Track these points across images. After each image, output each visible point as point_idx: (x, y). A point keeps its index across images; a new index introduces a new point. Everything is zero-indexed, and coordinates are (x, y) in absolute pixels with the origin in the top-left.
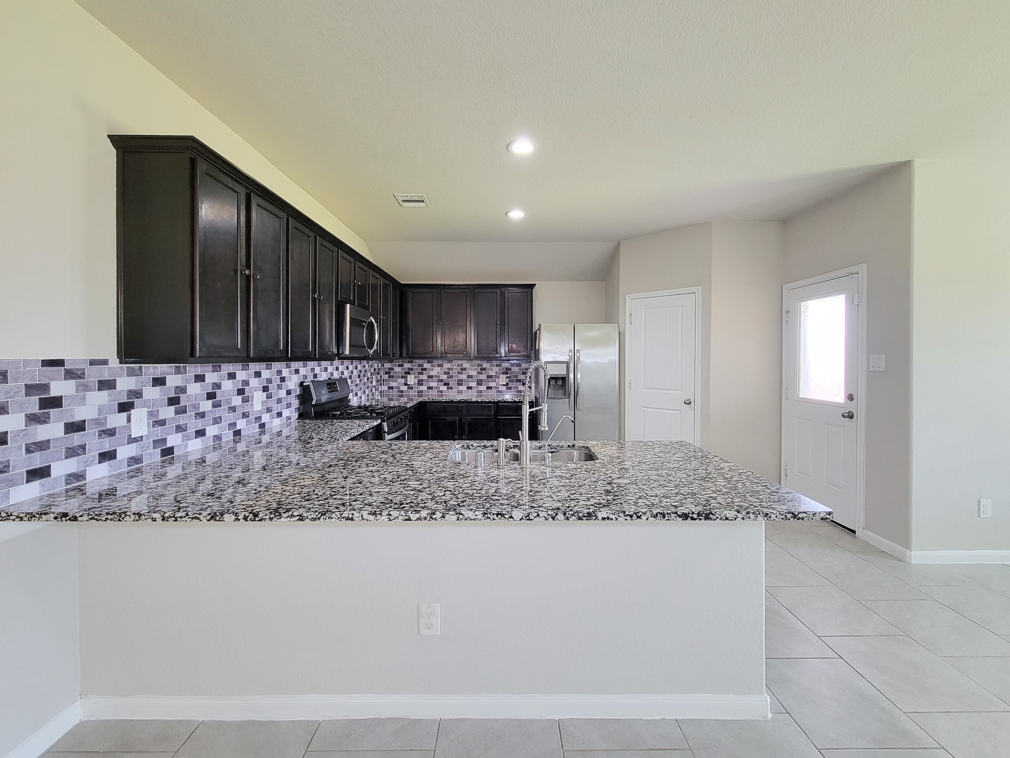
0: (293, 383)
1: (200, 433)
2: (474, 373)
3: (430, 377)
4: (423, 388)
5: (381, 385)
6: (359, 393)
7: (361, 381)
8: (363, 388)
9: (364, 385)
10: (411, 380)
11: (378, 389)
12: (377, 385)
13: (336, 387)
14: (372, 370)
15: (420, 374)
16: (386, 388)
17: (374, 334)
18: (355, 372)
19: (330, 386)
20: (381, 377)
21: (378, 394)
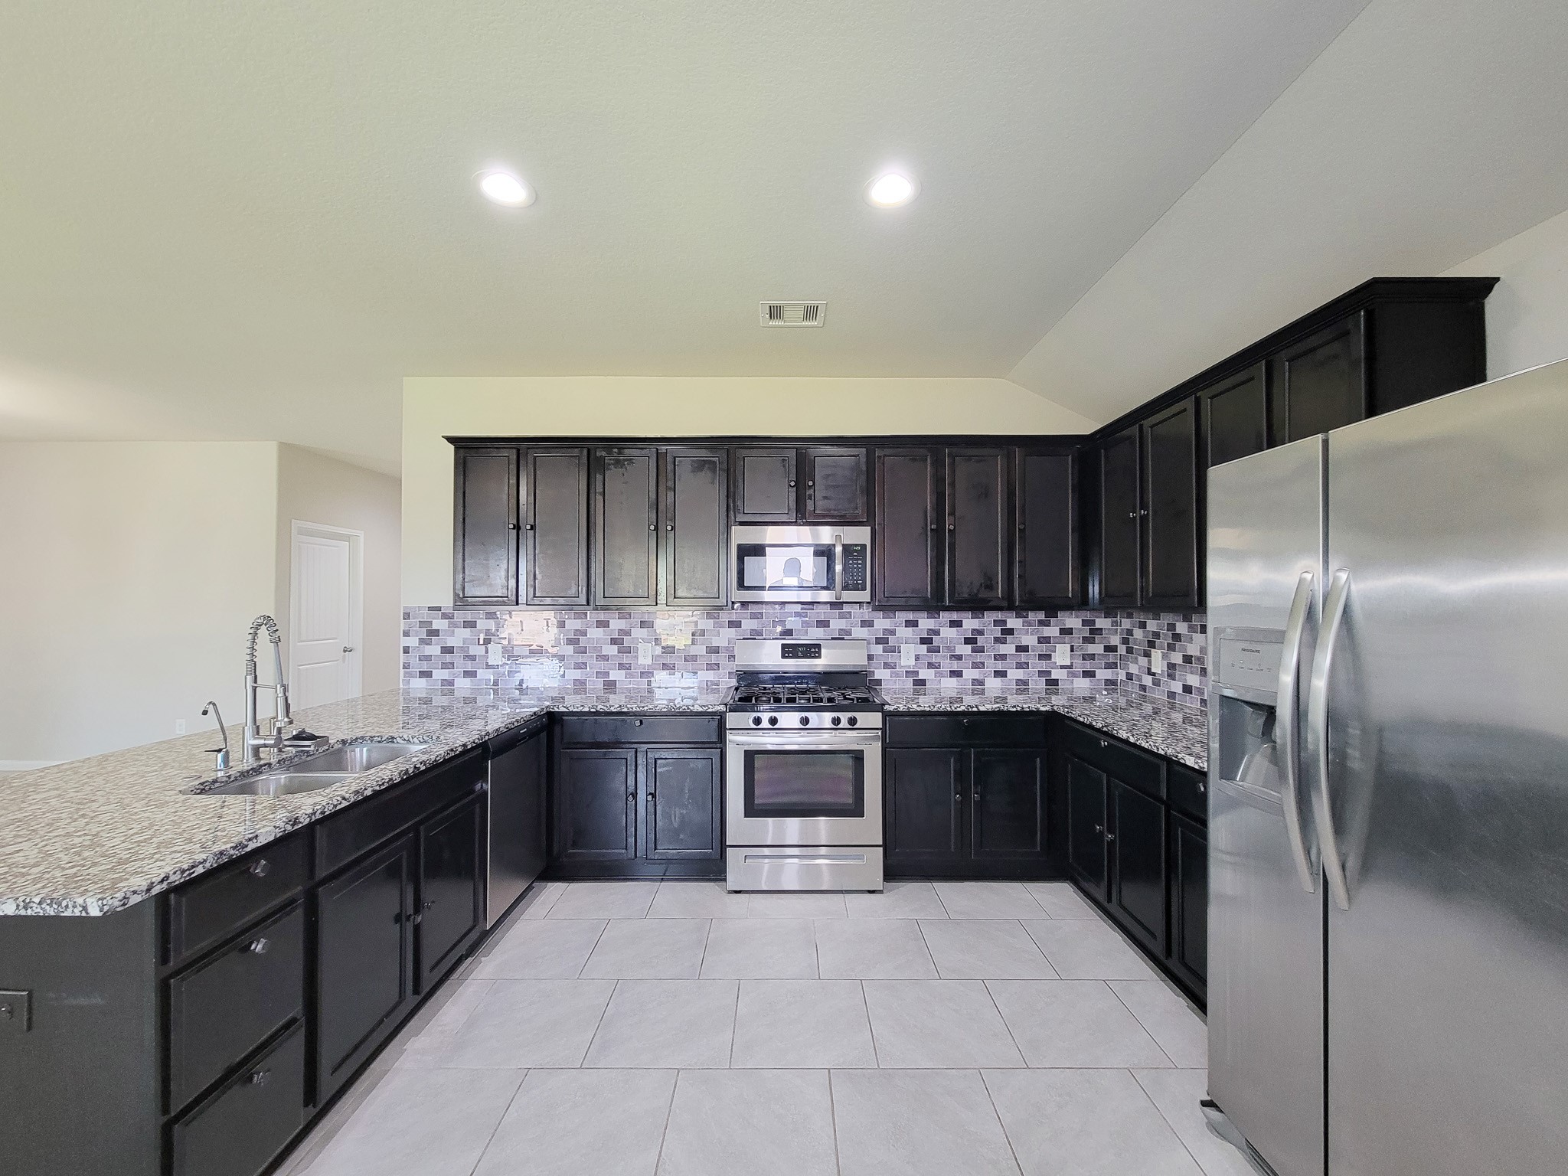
3: (1188, 659)
4: (1177, 687)
5: (1112, 666)
6: (970, 674)
7: (982, 650)
8: (992, 665)
9: (995, 659)
10: (1158, 664)
11: (1089, 674)
12: (1080, 665)
13: (815, 652)
14: (1052, 631)
15: (1171, 648)
16: (1122, 675)
17: (860, 564)
18: (949, 632)
19: (795, 648)
20: (1110, 648)
21: (1084, 683)
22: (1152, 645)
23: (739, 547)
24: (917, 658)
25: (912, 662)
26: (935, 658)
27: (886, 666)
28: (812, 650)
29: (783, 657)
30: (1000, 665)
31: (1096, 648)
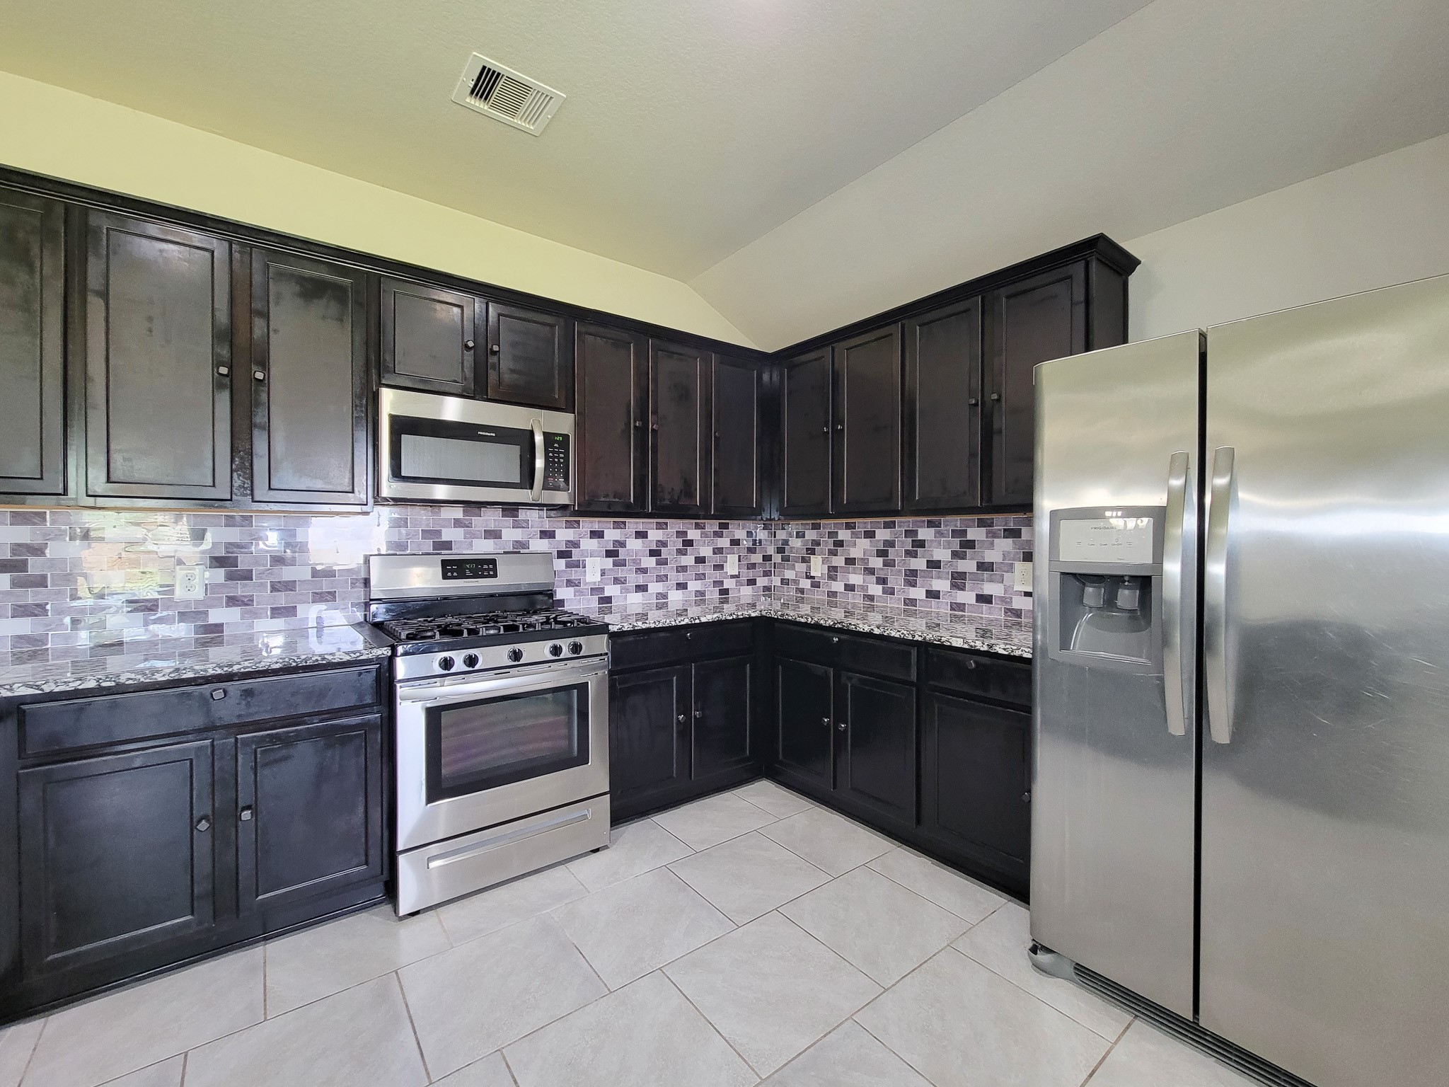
2: (943, 554)
3: (850, 561)
4: (838, 586)
5: (767, 574)
6: (655, 588)
7: (665, 562)
8: (675, 577)
9: (678, 571)
10: (818, 568)
11: (752, 582)
12: (747, 574)
13: (489, 570)
14: (724, 542)
15: (833, 553)
16: (776, 581)
17: (562, 458)
18: (634, 544)
19: (453, 568)
20: (767, 558)
21: (747, 591)
22: (812, 552)
23: (394, 420)
24: (603, 573)
25: (598, 578)
26: (621, 573)
27: (570, 583)
28: (484, 567)
29: (445, 577)
30: (681, 578)
31: (757, 558)
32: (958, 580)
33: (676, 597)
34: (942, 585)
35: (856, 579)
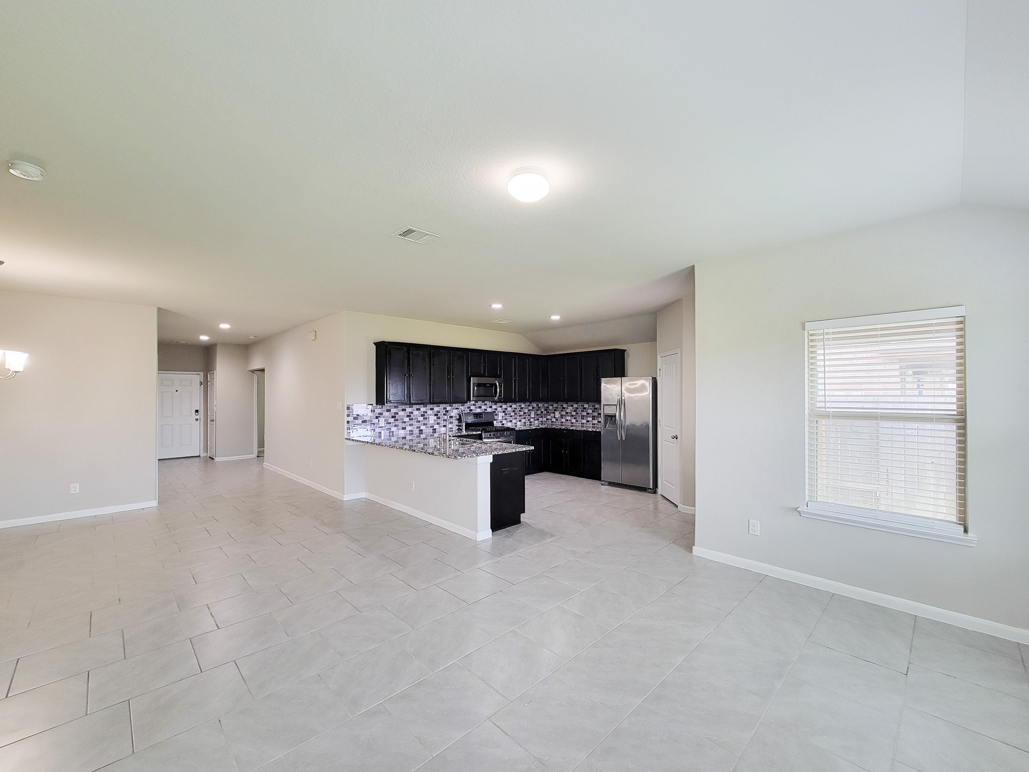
0: (454, 413)
1: (404, 428)
2: (590, 411)
3: (567, 413)
4: (563, 420)
5: (542, 417)
7: (516, 414)
8: (518, 418)
9: (519, 416)
10: (557, 415)
11: (538, 420)
12: (536, 417)
13: (482, 416)
14: (531, 408)
15: (562, 411)
16: (545, 419)
18: (509, 409)
19: (477, 415)
20: (542, 412)
21: (536, 422)
22: (556, 410)
24: (502, 417)
26: (506, 417)
27: (496, 420)
29: (474, 418)
30: (520, 418)
31: (539, 412)
32: (594, 417)
33: (519, 423)
34: (590, 419)
35: (568, 418)
